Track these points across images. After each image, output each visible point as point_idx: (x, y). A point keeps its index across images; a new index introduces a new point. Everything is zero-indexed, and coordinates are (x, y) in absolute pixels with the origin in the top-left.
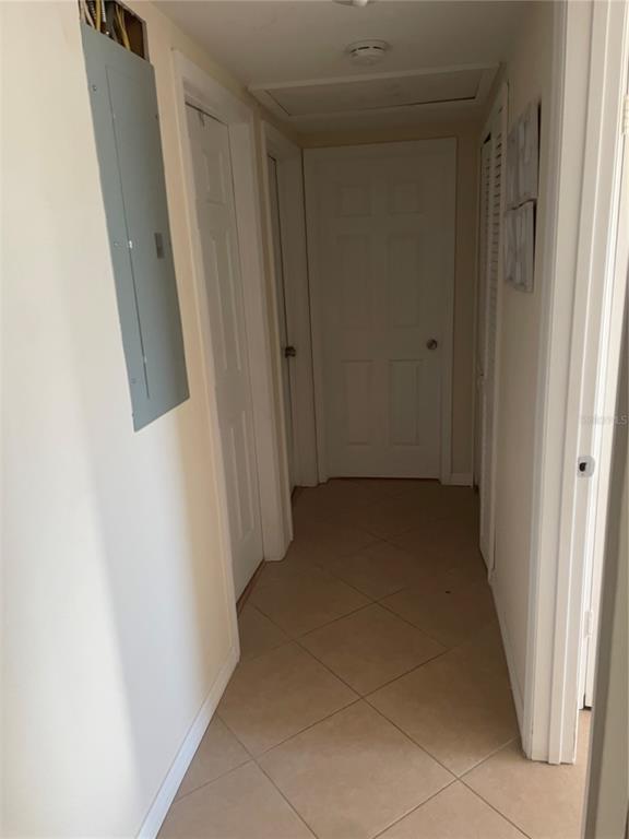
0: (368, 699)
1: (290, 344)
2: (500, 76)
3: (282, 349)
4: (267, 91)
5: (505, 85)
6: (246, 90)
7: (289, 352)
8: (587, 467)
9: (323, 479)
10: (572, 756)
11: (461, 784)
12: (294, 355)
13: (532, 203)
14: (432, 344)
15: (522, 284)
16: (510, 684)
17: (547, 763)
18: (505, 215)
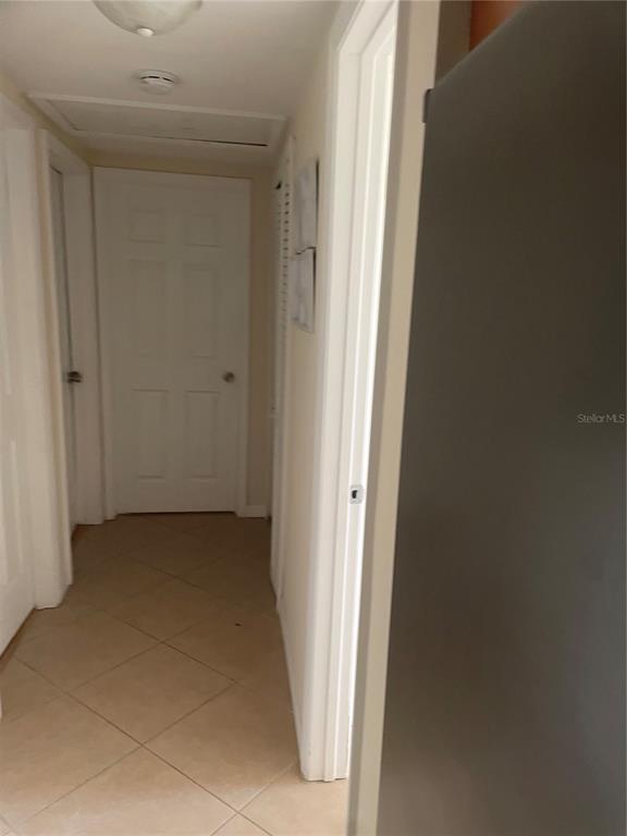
0: (146, 745)
1: (74, 370)
2: (287, 129)
3: (63, 374)
4: (48, 101)
5: (291, 138)
6: (24, 96)
7: (73, 377)
8: (358, 494)
9: (110, 516)
10: (345, 771)
11: (241, 817)
12: (78, 381)
13: (311, 251)
14: (229, 377)
15: (305, 325)
16: (292, 709)
17: (322, 781)
18: (292, 258)
